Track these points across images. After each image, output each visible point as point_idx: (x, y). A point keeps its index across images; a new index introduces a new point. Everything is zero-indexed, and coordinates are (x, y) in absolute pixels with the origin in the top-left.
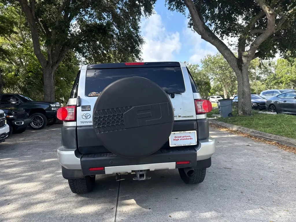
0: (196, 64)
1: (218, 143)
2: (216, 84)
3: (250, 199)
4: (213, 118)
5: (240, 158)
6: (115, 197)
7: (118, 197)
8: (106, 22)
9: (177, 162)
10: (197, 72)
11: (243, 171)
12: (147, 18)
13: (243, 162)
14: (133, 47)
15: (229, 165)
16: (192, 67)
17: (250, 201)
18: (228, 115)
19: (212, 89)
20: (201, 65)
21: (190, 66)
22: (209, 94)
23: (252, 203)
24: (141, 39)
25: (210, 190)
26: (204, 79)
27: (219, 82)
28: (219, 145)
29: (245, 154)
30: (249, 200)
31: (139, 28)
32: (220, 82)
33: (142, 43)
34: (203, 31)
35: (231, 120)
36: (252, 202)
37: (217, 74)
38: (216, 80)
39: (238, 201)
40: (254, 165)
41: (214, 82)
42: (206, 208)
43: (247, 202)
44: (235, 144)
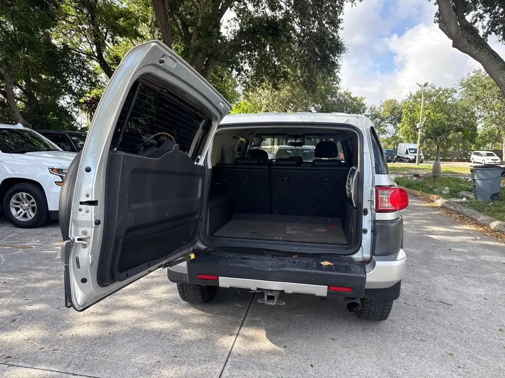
0: (450, 87)
1: (449, 252)
2: (489, 127)
3: (461, 366)
4: (458, 200)
5: (480, 287)
6: (240, 317)
7: (244, 318)
8: (283, 14)
9: (330, 287)
10: (450, 102)
11: (472, 313)
12: (354, 5)
13: (480, 295)
14: (325, 58)
15: (449, 298)
16: (441, 92)
17: (460, 370)
18: (489, 197)
19: (479, 136)
20: (460, 90)
21: (437, 91)
22: (473, 147)
23: (462, 373)
24: (340, 43)
25: (395, 335)
26: (464, 117)
27: (494, 125)
28: (449, 255)
29: (493, 281)
30: (459, 367)
31: (339, 21)
32: (497, 124)
33: (341, 51)
34: (457, 32)
35: (493, 208)
36: (464, 372)
37: (493, 109)
38: (489, 120)
39: (438, 366)
40: (500, 305)
41: (483, 124)
42: (377, 365)
43: (453, 370)
44: (483, 257)
